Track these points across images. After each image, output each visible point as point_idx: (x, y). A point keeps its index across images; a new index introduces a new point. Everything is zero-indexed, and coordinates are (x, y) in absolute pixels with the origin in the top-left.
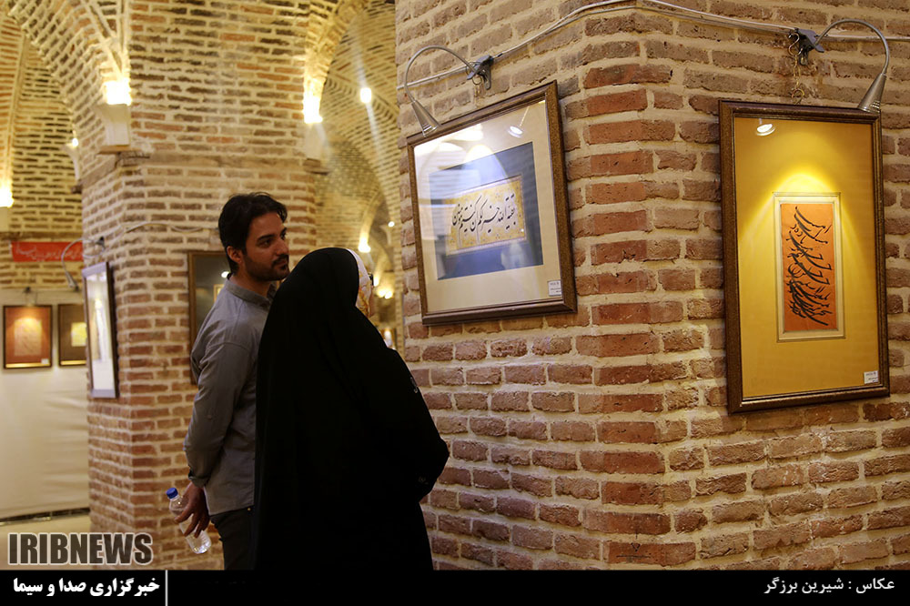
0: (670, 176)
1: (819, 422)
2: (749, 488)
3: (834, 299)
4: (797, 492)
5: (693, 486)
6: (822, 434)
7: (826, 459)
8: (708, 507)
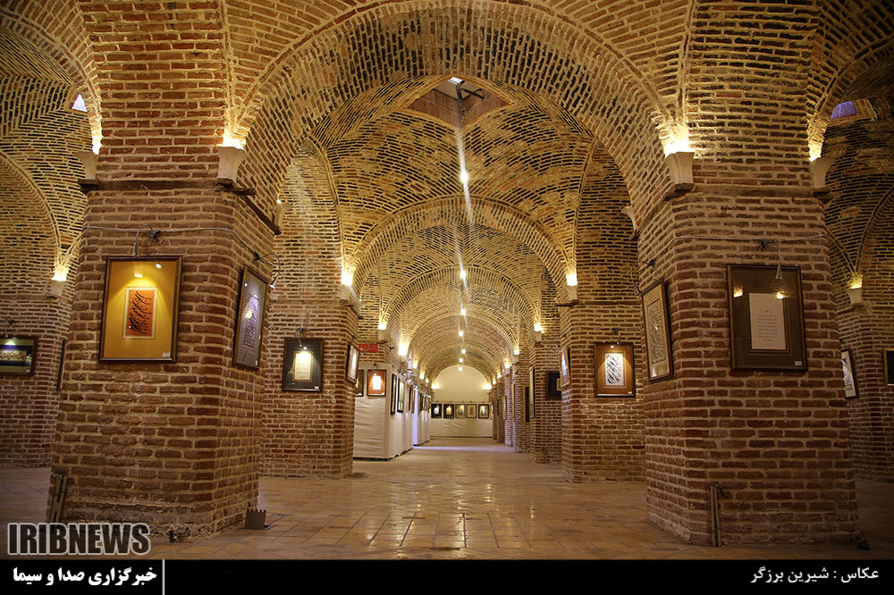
0: (89, 282)
1: (141, 370)
2: (104, 389)
3: (151, 325)
4: (125, 394)
5: (79, 386)
6: (142, 375)
7: (142, 384)
8: (84, 394)
